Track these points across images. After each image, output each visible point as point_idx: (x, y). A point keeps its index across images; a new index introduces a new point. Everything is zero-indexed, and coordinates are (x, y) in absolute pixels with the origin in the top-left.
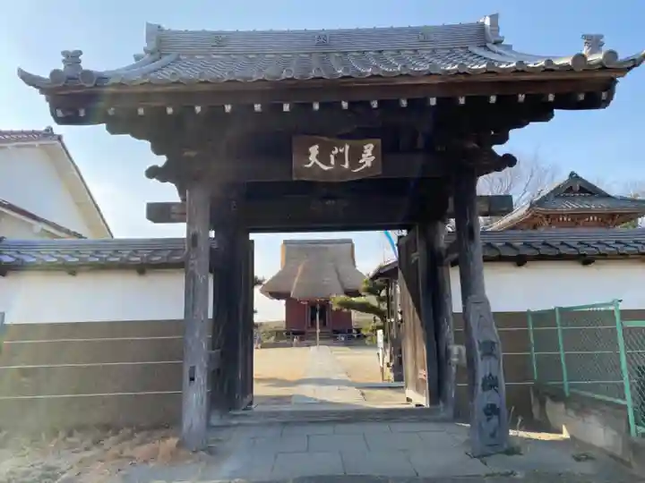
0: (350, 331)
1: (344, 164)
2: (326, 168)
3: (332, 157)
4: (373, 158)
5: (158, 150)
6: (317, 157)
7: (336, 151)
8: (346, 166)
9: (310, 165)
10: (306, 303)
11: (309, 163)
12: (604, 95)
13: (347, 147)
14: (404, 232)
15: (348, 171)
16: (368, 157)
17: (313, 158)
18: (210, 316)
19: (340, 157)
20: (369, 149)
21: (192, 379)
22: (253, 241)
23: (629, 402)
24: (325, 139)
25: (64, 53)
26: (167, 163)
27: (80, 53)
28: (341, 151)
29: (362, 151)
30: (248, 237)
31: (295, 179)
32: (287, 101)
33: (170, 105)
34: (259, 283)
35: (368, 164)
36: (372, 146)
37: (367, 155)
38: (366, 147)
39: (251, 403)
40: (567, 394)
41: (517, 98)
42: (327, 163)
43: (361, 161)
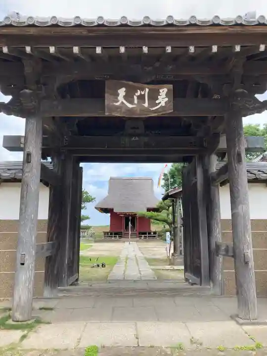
0: (150, 233)
1: (145, 103)
2: (131, 106)
3: (135, 98)
4: (167, 99)
6: (124, 97)
7: (139, 93)
8: (146, 105)
9: (118, 104)
10: (123, 215)
11: (118, 101)
13: (147, 90)
15: (148, 110)
16: (163, 99)
17: (121, 98)
19: (141, 98)
20: (163, 91)
21: (22, 264)
24: (131, 83)
26: (12, 101)
28: (143, 93)
30: (79, 165)
31: (107, 114)
32: (99, 45)
35: (163, 104)
36: (166, 90)
37: (162, 97)
38: (161, 91)
39: (77, 280)
42: (132, 102)
43: (157, 102)
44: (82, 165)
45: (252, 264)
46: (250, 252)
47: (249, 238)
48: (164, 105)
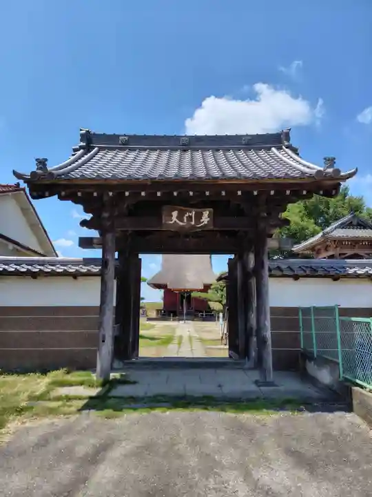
1: (192, 221)
2: (181, 224)
3: (185, 218)
4: (209, 219)
5: (86, 211)
6: (177, 218)
7: (187, 215)
8: (193, 223)
9: (172, 222)
10: (178, 292)
12: (334, 192)
13: (194, 213)
14: (232, 256)
15: (193, 227)
16: (205, 219)
17: (174, 218)
18: (114, 304)
19: (189, 218)
20: (206, 213)
21: (103, 341)
22: (141, 259)
23: (340, 361)
24: (182, 207)
25: (37, 160)
26: (92, 219)
27: (46, 160)
28: (190, 214)
29: (201, 214)
30: (138, 257)
31: (164, 229)
32: (159, 191)
33: (95, 191)
34: (145, 281)
36: (208, 212)
37: (205, 217)
38: (204, 213)
40: (315, 356)
41: (286, 192)
42: (182, 221)
43: (202, 221)
44: (140, 256)
45: (269, 342)
46: (268, 334)
47: (268, 324)
48: (206, 223)
